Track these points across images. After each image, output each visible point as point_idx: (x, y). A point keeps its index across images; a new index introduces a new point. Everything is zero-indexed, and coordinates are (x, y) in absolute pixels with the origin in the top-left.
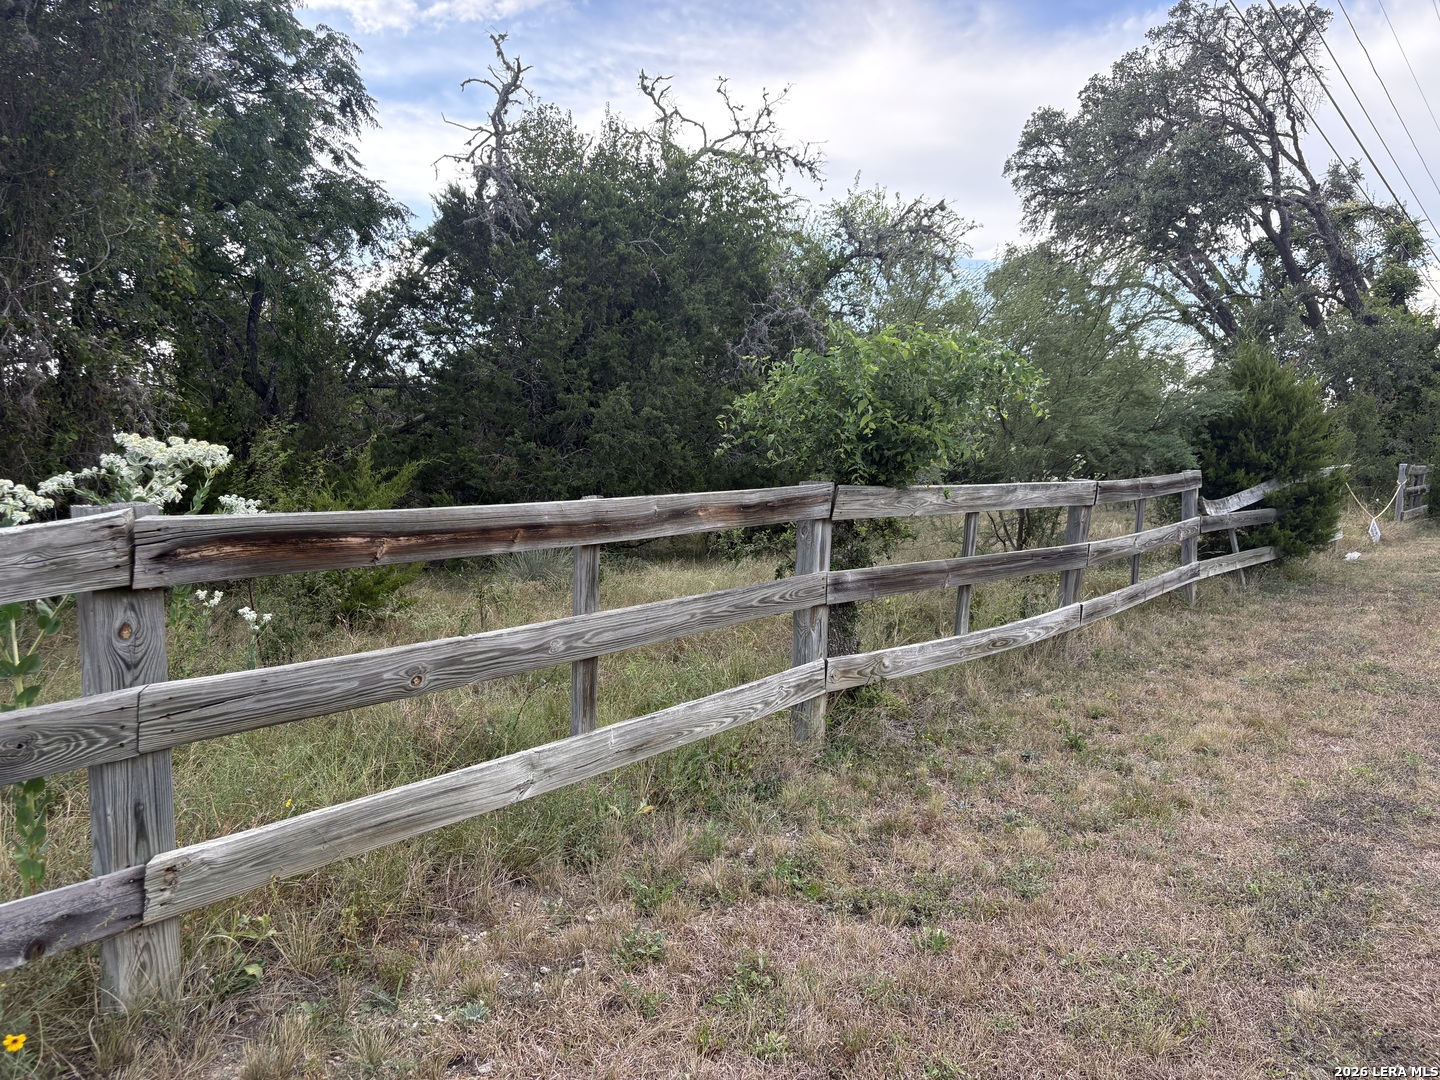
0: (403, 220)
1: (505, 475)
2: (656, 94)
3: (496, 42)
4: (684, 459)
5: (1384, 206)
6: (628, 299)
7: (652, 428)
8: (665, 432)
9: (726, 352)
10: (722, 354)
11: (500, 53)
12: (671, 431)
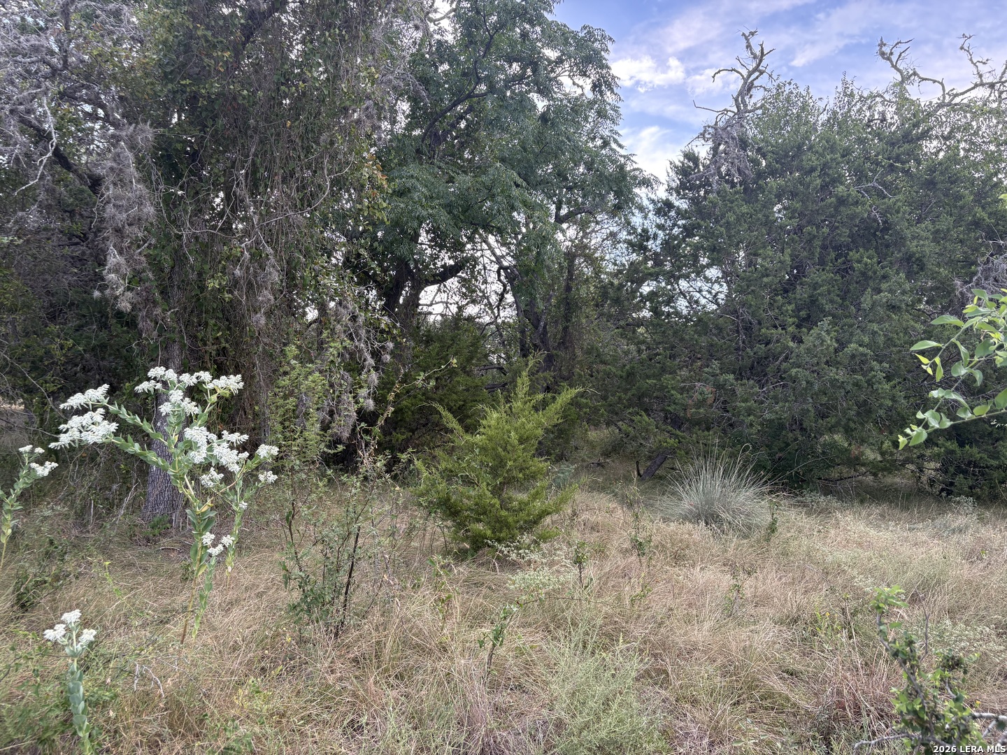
0: (652, 188)
1: (701, 403)
2: (894, 58)
3: (747, 39)
4: (893, 399)
6: (845, 239)
7: (858, 364)
8: (872, 369)
9: (954, 290)
10: (949, 293)
11: (749, 46)
12: (878, 370)
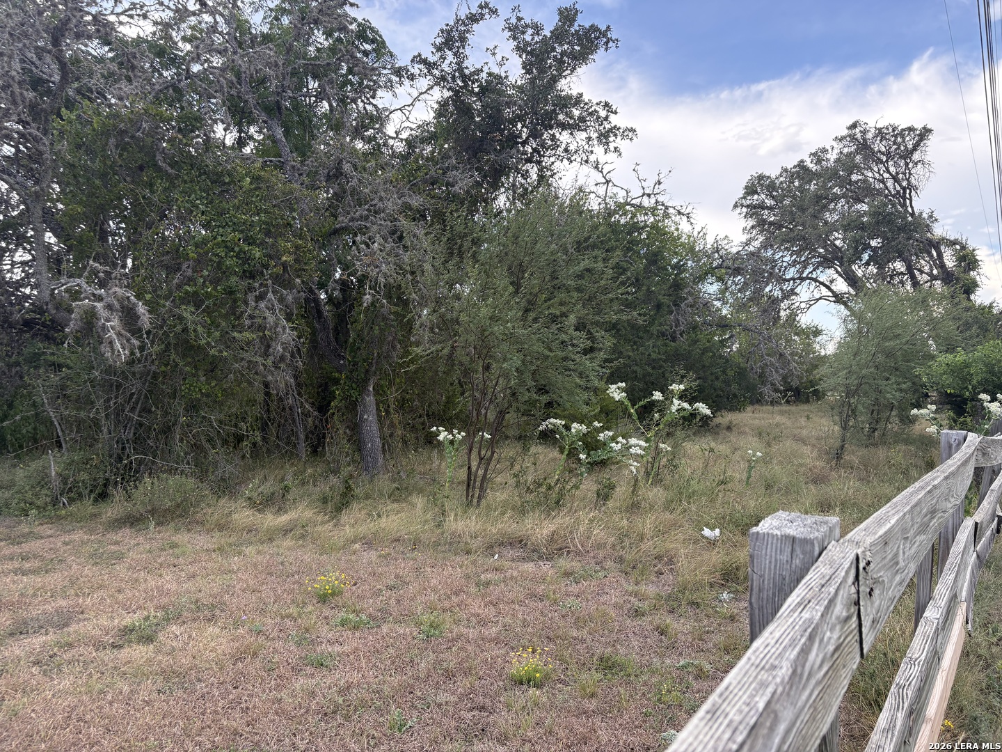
5: (952, 239)
